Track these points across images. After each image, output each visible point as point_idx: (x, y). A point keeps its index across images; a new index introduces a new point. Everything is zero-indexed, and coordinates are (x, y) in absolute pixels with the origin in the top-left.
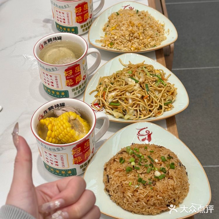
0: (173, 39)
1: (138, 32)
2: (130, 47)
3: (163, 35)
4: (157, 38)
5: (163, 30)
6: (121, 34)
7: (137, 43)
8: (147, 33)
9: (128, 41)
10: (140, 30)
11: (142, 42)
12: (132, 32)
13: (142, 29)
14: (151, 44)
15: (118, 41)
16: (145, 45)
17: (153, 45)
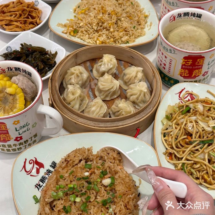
0: (152, 36)
1: (109, 22)
2: (95, 39)
3: (142, 28)
4: (133, 32)
5: (144, 23)
6: (88, 21)
7: (105, 35)
8: (121, 24)
9: (95, 31)
10: (112, 20)
11: (112, 35)
12: (101, 20)
13: (115, 18)
14: (123, 39)
15: (83, 29)
16: (115, 39)
17: (125, 41)
